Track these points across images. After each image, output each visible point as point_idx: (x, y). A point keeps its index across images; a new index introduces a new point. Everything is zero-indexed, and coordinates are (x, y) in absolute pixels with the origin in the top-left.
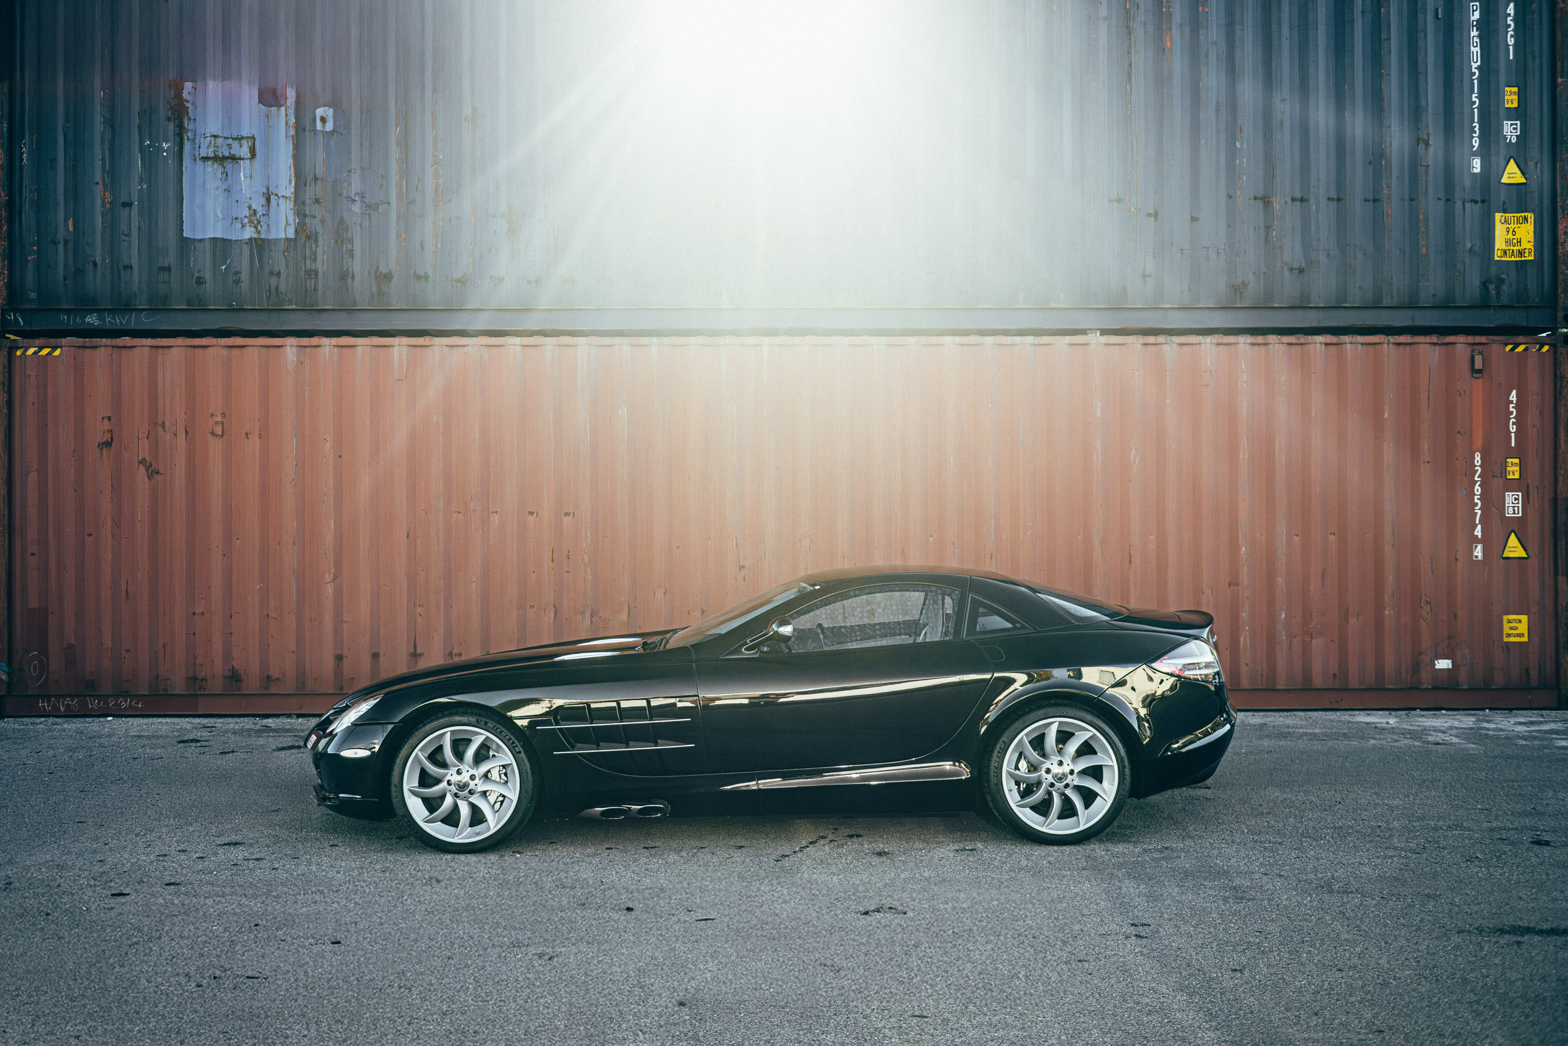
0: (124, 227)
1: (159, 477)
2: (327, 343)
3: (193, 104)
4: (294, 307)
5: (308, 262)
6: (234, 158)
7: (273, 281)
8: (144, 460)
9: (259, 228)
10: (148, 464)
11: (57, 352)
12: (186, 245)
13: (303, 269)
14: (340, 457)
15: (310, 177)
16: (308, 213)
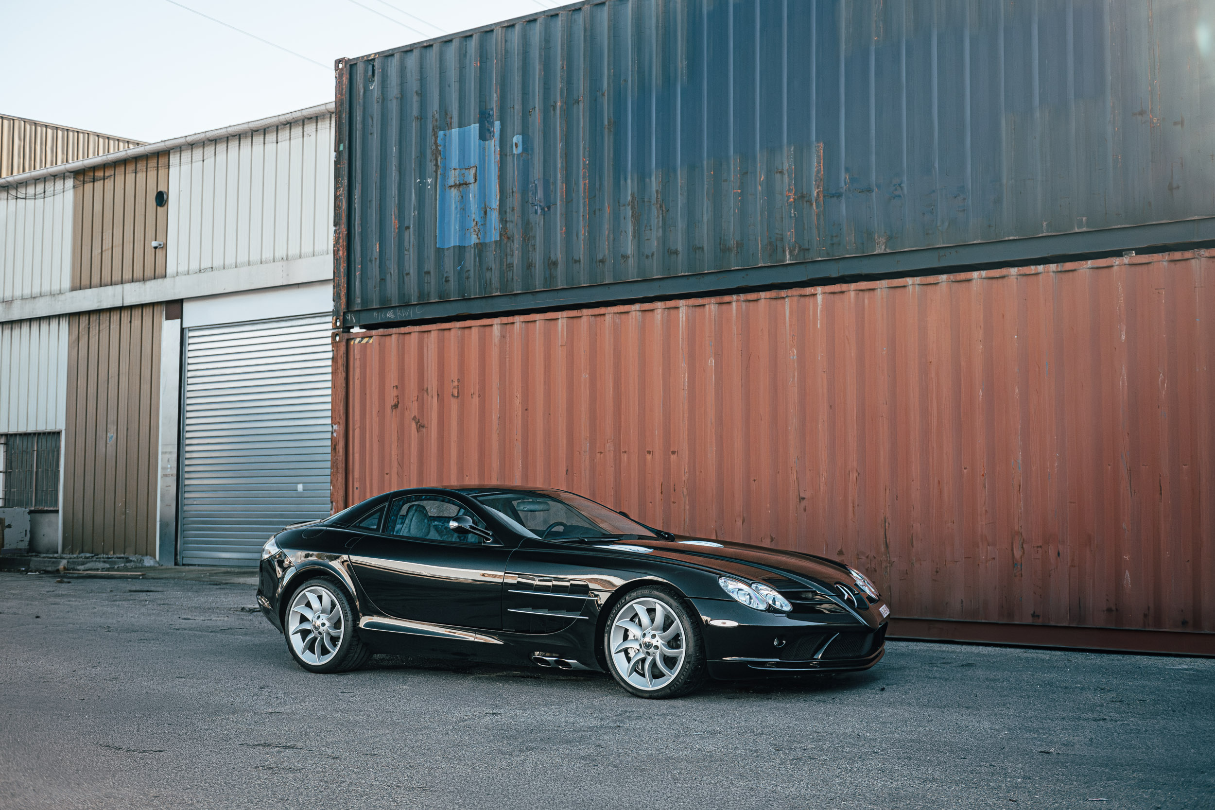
0: (406, 244)
1: (424, 430)
2: (518, 320)
3: (445, 146)
4: (499, 294)
5: (509, 257)
6: (466, 184)
7: (488, 275)
8: (415, 417)
9: (479, 236)
10: (417, 420)
11: (371, 341)
12: (439, 252)
13: (505, 264)
14: (526, 410)
15: (509, 191)
16: (508, 219)
